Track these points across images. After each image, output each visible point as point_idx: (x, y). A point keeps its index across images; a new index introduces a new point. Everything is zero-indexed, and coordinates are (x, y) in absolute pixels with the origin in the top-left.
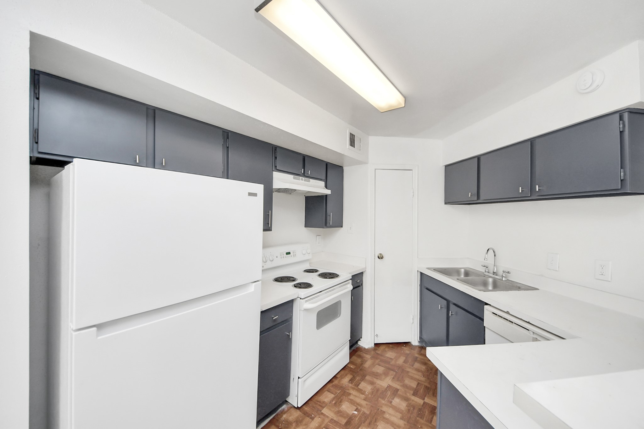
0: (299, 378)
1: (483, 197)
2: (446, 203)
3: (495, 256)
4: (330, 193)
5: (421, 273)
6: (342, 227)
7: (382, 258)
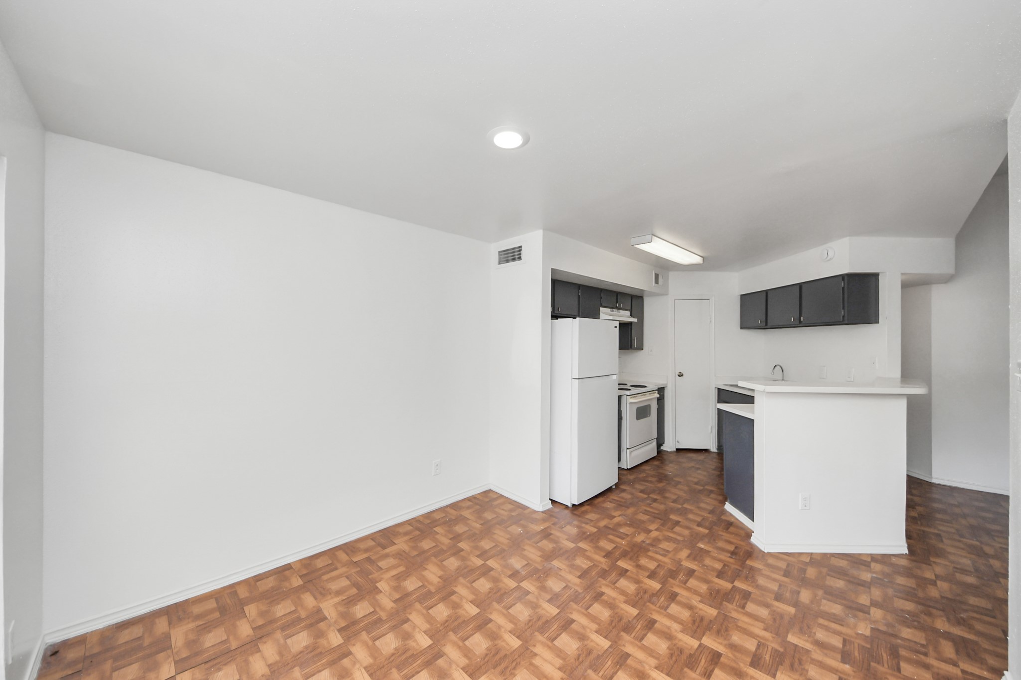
0: (627, 448)
1: (769, 324)
2: (741, 328)
3: (783, 371)
4: (637, 321)
5: (719, 389)
6: (643, 349)
7: (682, 375)
